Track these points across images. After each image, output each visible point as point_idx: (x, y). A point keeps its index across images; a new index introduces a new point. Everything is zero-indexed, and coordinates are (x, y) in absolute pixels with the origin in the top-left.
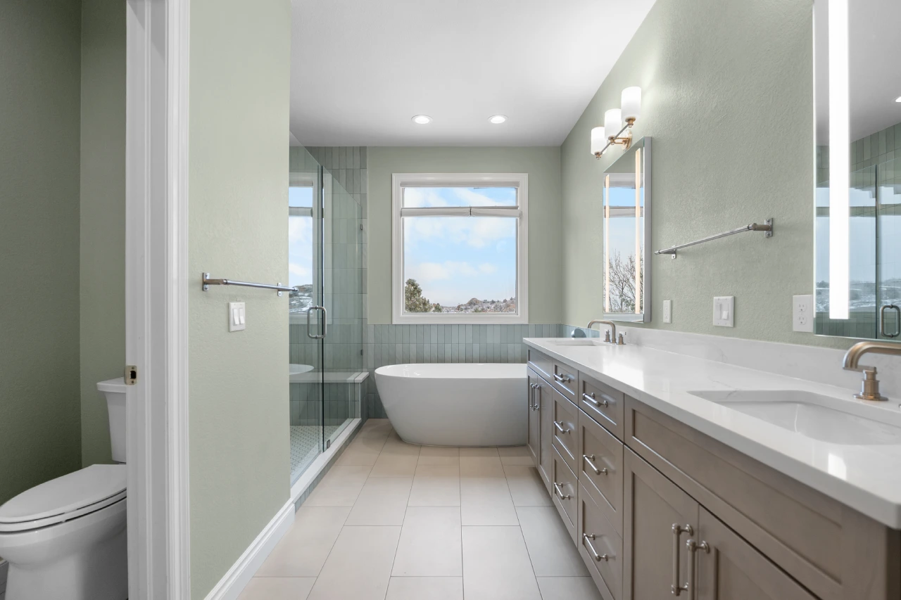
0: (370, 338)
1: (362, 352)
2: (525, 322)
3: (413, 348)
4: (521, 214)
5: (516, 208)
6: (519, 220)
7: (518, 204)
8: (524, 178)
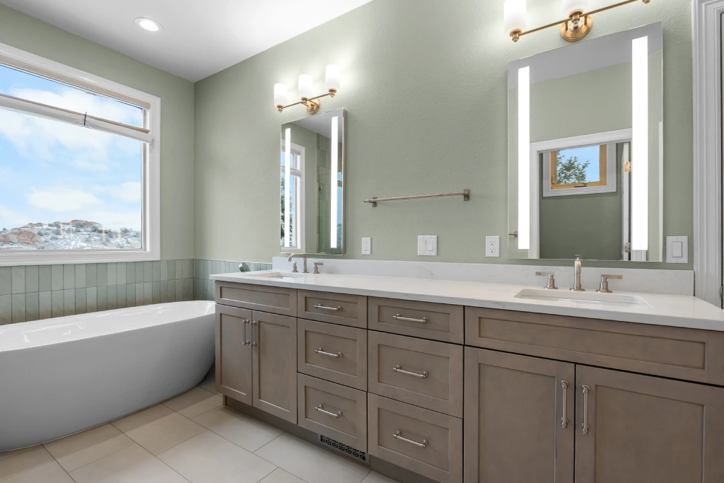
2: (157, 257)
4: (153, 140)
5: (147, 132)
6: (148, 145)
7: (148, 128)
8: (156, 102)
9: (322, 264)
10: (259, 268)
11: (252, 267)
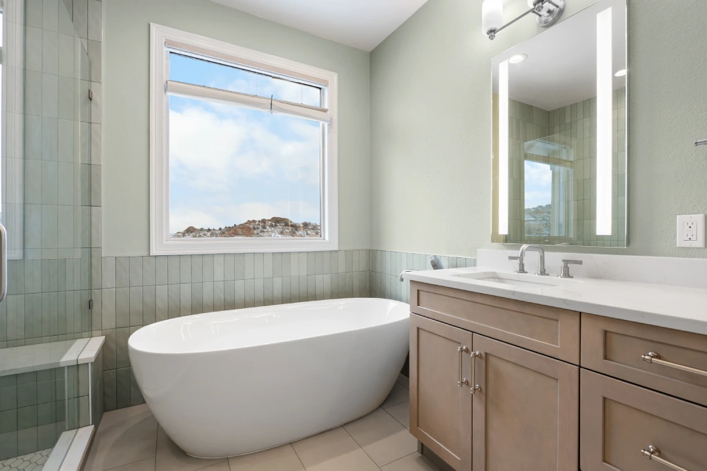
0: (108, 279)
1: (90, 305)
2: (336, 248)
3: (186, 290)
4: (331, 119)
5: (325, 111)
6: (326, 125)
7: (326, 107)
8: (333, 78)
9: (580, 263)
10: (455, 265)
11: (444, 263)
